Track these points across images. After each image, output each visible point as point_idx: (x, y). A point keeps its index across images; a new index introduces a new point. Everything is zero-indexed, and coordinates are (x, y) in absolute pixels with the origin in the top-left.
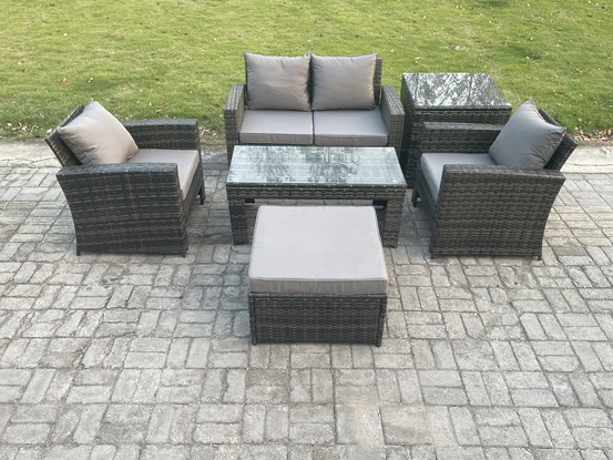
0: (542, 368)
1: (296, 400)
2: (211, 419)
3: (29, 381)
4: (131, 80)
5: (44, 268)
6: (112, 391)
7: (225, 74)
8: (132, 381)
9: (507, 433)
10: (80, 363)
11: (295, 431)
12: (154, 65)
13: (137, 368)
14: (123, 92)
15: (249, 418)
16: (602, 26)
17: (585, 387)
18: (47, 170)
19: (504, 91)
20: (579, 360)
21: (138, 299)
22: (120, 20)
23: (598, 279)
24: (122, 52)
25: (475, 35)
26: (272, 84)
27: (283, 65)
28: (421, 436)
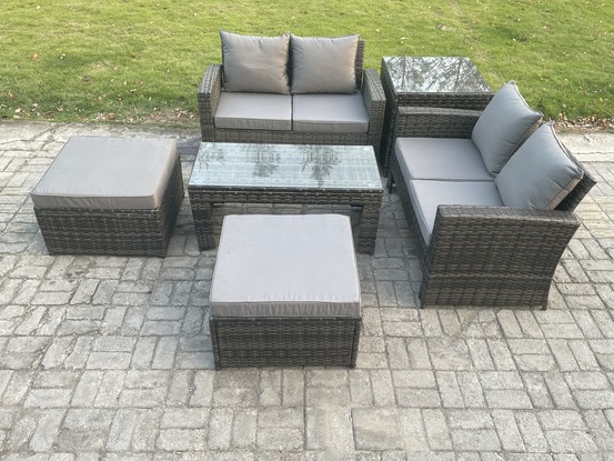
0: (517, 367)
1: (266, 403)
2: (176, 425)
4: (105, 56)
5: (5, 260)
6: (72, 395)
7: (204, 52)
8: (93, 384)
9: (480, 437)
10: (40, 364)
11: (263, 436)
12: (131, 42)
13: (100, 370)
14: (97, 70)
15: (215, 423)
16: (589, 9)
17: (559, 388)
18: (12, 154)
19: (490, 75)
20: (555, 359)
21: (104, 294)
23: (576, 273)
24: (97, 26)
25: (462, 15)
26: (250, 66)
27: (261, 47)
28: (392, 440)
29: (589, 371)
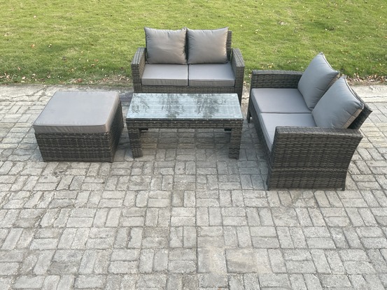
0: (327, 224)
1: (173, 246)
2: (120, 259)
3: (7, 236)
4: (75, 45)
5: (18, 165)
6: (59, 242)
7: (135, 41)
8: (71, 236)
9: (303, 265)
10: (39, 225)
12: (91, 36)
13: (75, 227)
14: (71, 53)
15: (143, 258)
16: (373, 10)
17: (353, 237)
18: (21, 103)
20: (350, 219)
21: (76, 184)
22: (70, 7)
23: (364, 169)
24: (70, 27)
25: (294, 15)
26: (163, 48)
27: (169, 36)
28: (250, 267)
29: (371, 226)
